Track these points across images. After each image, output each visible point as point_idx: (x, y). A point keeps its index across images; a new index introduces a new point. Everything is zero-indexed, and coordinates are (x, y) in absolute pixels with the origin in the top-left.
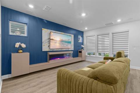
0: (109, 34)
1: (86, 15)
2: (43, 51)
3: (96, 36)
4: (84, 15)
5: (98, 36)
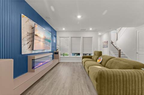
0: (80, 38)
1: (82, 17)
2: (22, 54)
3: (70, 37)
4: (79, 17)
5: (71, 38)
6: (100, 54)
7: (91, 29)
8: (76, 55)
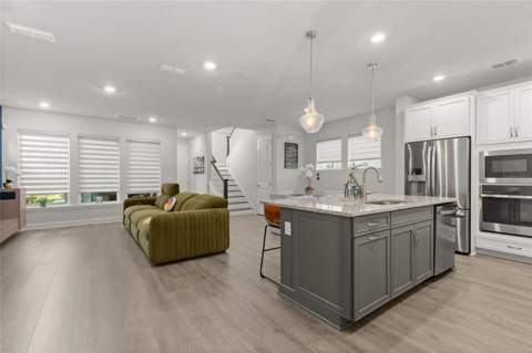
3: (74, 136)
6: (174, 189)
7: (152, 120)
8: (99, 198)
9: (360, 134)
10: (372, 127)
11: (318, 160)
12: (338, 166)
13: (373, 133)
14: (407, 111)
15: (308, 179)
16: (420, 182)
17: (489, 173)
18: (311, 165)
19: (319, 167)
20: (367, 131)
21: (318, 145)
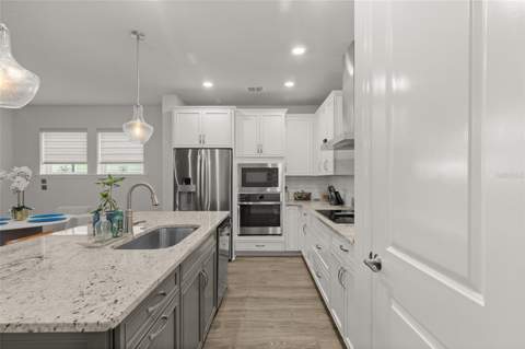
9: (121, 130)
10: (138, 122)
11: (43, 159)
12: (82, 169)
13: (139, 130)
14: (176, 112)
15: (17, 191)
16: (190, 193)
17: (244, 183)
18: (25, 169)
19: (44, 170)
20: (131, 126)
21: (43, 135)
